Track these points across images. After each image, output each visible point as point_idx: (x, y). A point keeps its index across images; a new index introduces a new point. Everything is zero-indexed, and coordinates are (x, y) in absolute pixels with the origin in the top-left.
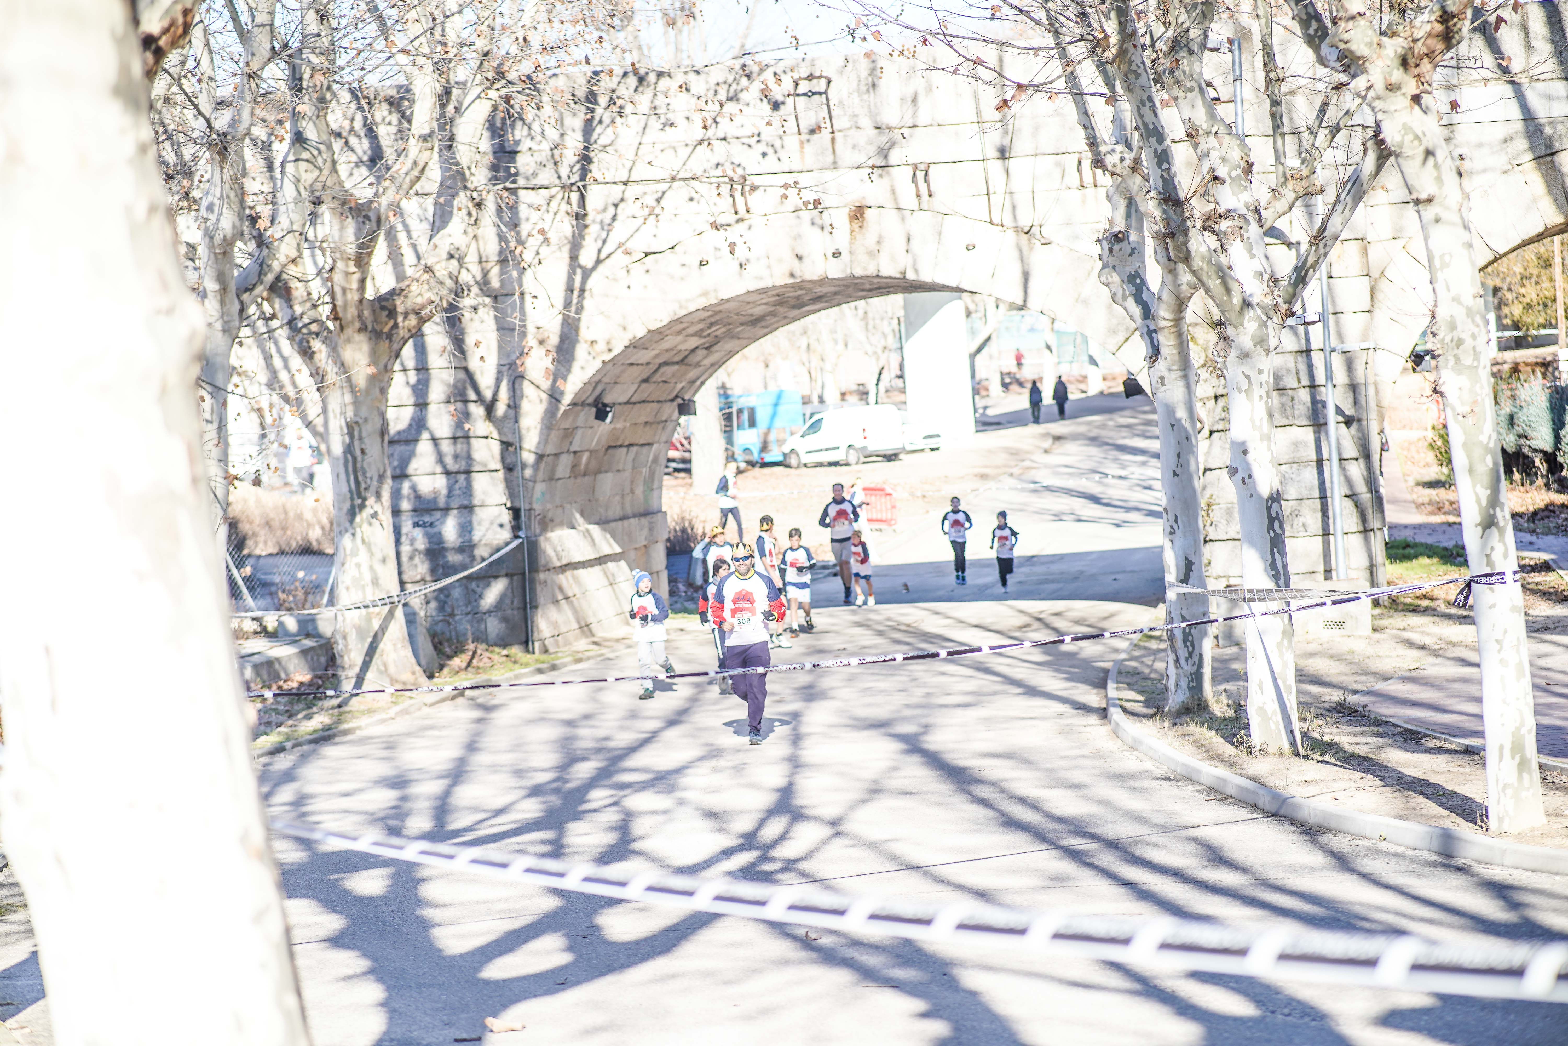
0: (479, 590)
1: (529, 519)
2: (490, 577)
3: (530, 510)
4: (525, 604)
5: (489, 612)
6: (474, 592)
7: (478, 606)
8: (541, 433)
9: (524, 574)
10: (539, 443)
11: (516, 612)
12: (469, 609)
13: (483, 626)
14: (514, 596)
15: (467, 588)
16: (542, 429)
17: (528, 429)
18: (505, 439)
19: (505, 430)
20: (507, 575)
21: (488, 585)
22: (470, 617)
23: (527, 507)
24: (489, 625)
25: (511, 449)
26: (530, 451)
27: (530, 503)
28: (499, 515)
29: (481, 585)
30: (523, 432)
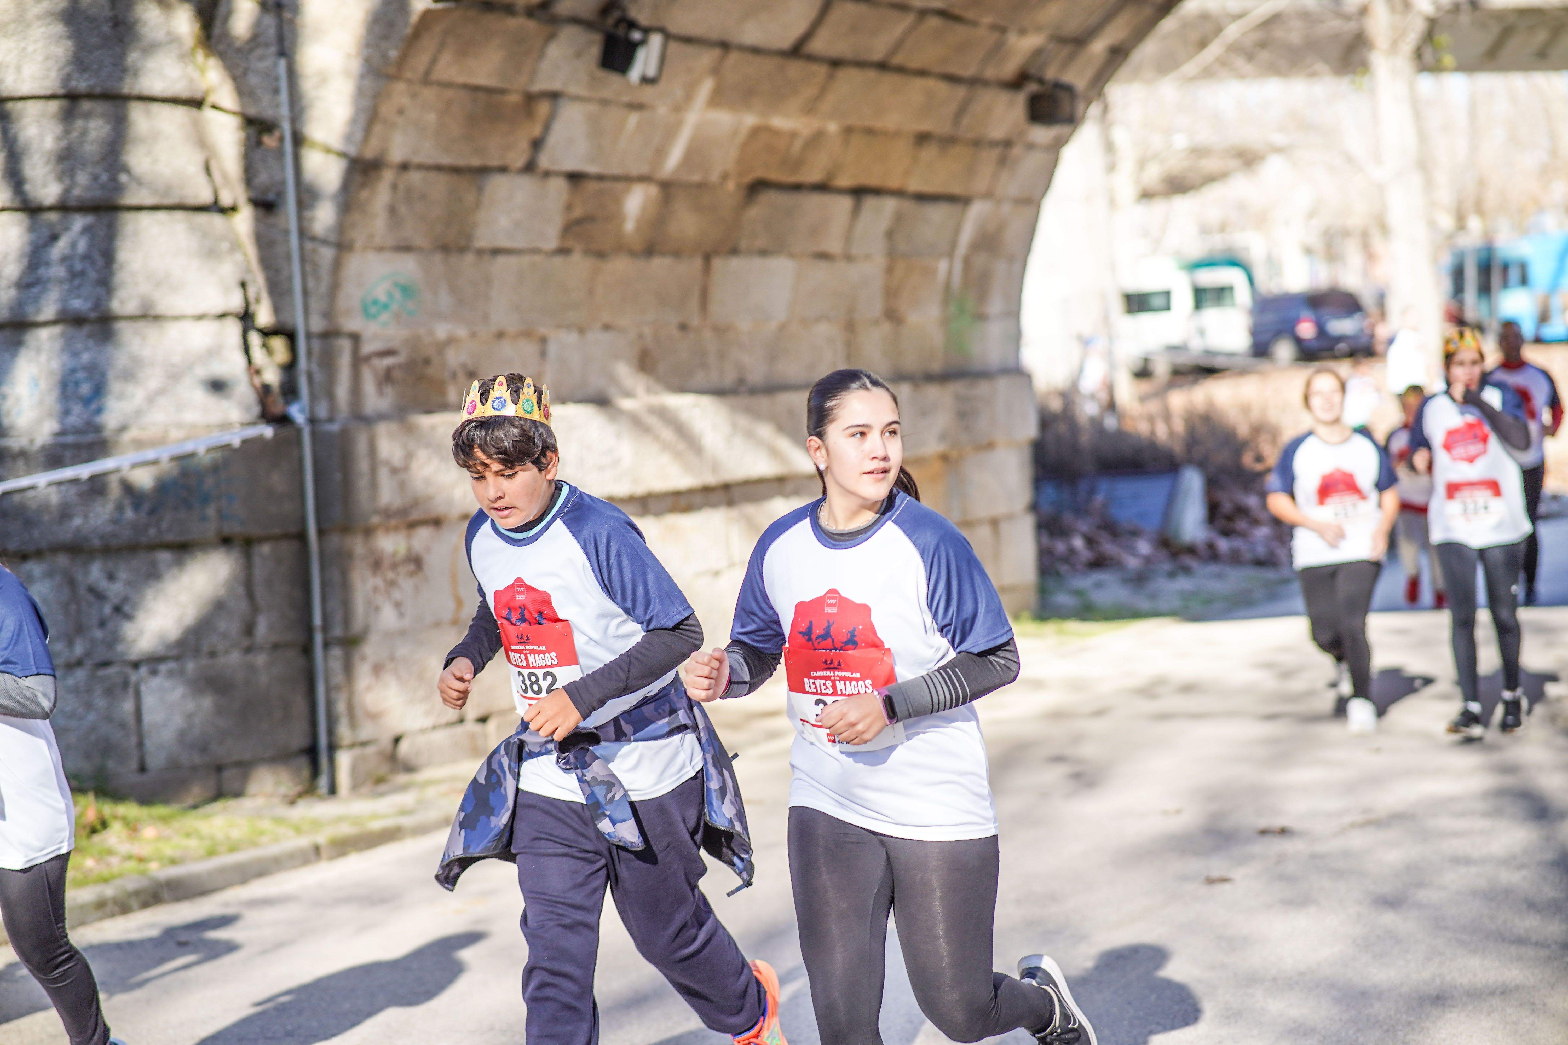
0: (115, 590)
1: (328, 362)
2: (154, 547)
3: (330, 335)
4: (309, 630)
5: (153, 661)
6: (99, 596)
7: (114, 639)
8: (360, 92)
9: (301, 536)
10: (354, 121)
11: (261, 659)
12: (79, 650)
13: (128, 706)
14: (255, 609)
15: (71, 582)
16: (362, 76)
17: (323, 79)
18: (252, 111)
19: (253, 80)
20: (226, 541)
21: (153, 575)
22: (80, 674)
23: (317, 324)
24: (149, 701)
25: (269, 141)
26: (328, 150)
27: (328, 315)
28: (213, 352)
29: (123, 575)
30: (308, 85)
